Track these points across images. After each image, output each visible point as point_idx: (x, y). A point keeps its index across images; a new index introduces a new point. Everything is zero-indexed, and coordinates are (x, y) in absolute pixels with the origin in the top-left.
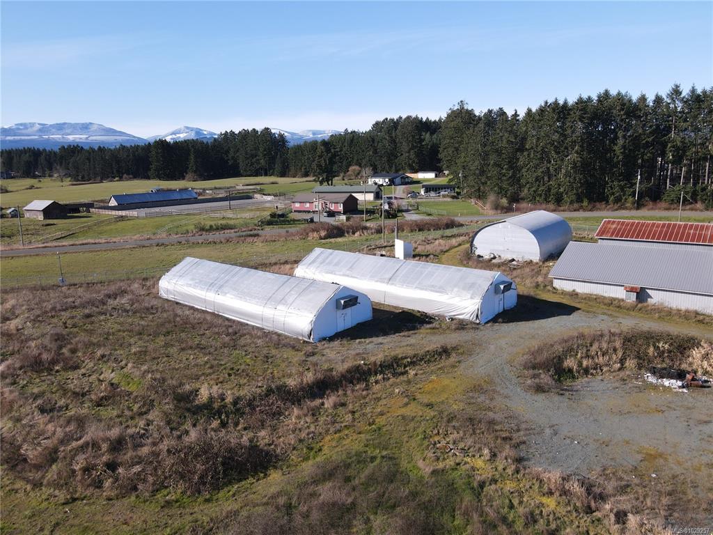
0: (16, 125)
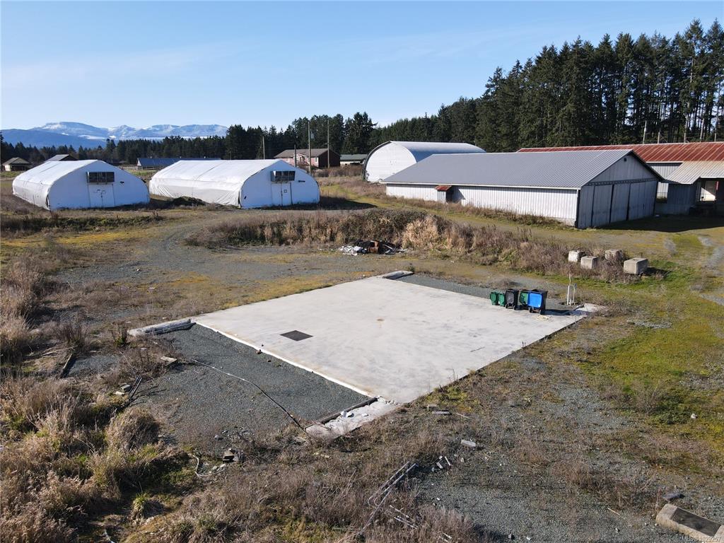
0: (153, 127)
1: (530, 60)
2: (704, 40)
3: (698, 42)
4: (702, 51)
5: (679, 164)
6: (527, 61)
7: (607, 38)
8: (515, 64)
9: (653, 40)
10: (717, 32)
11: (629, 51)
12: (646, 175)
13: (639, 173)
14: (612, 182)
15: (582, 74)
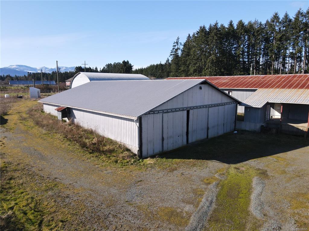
1: (194, 33)
2: (280, 23)
3: (277, 24)
4: (280, 29)
5: (255, 90)
6: (193, 34)
7: (231, 22)
8: (188, 36)
9: (254, 23)
10: (287, 18)
11: (242, 29)
12: (225, 100)
13: (218, 98)
14: (187, 108)
15: (219, 40)
